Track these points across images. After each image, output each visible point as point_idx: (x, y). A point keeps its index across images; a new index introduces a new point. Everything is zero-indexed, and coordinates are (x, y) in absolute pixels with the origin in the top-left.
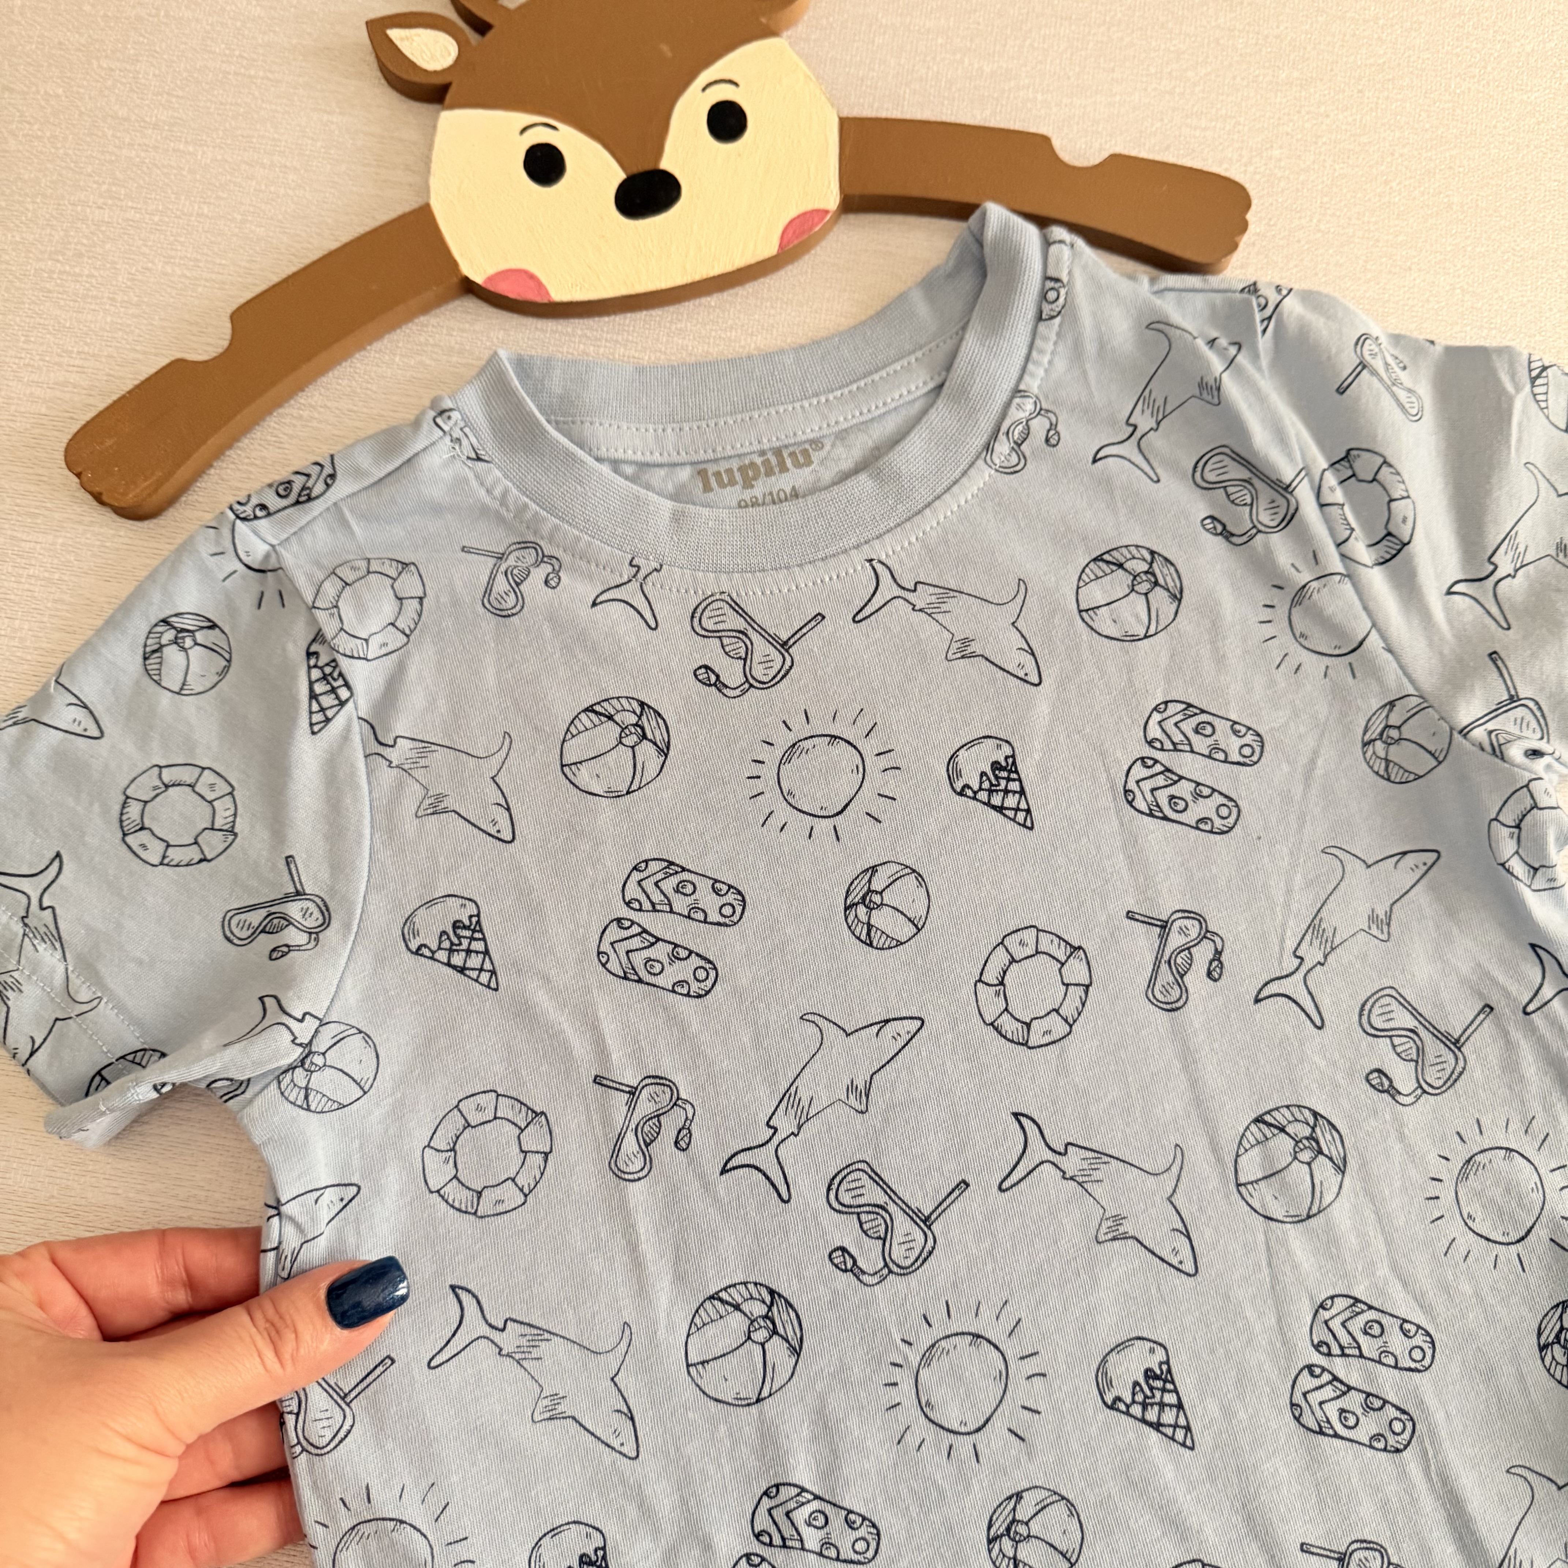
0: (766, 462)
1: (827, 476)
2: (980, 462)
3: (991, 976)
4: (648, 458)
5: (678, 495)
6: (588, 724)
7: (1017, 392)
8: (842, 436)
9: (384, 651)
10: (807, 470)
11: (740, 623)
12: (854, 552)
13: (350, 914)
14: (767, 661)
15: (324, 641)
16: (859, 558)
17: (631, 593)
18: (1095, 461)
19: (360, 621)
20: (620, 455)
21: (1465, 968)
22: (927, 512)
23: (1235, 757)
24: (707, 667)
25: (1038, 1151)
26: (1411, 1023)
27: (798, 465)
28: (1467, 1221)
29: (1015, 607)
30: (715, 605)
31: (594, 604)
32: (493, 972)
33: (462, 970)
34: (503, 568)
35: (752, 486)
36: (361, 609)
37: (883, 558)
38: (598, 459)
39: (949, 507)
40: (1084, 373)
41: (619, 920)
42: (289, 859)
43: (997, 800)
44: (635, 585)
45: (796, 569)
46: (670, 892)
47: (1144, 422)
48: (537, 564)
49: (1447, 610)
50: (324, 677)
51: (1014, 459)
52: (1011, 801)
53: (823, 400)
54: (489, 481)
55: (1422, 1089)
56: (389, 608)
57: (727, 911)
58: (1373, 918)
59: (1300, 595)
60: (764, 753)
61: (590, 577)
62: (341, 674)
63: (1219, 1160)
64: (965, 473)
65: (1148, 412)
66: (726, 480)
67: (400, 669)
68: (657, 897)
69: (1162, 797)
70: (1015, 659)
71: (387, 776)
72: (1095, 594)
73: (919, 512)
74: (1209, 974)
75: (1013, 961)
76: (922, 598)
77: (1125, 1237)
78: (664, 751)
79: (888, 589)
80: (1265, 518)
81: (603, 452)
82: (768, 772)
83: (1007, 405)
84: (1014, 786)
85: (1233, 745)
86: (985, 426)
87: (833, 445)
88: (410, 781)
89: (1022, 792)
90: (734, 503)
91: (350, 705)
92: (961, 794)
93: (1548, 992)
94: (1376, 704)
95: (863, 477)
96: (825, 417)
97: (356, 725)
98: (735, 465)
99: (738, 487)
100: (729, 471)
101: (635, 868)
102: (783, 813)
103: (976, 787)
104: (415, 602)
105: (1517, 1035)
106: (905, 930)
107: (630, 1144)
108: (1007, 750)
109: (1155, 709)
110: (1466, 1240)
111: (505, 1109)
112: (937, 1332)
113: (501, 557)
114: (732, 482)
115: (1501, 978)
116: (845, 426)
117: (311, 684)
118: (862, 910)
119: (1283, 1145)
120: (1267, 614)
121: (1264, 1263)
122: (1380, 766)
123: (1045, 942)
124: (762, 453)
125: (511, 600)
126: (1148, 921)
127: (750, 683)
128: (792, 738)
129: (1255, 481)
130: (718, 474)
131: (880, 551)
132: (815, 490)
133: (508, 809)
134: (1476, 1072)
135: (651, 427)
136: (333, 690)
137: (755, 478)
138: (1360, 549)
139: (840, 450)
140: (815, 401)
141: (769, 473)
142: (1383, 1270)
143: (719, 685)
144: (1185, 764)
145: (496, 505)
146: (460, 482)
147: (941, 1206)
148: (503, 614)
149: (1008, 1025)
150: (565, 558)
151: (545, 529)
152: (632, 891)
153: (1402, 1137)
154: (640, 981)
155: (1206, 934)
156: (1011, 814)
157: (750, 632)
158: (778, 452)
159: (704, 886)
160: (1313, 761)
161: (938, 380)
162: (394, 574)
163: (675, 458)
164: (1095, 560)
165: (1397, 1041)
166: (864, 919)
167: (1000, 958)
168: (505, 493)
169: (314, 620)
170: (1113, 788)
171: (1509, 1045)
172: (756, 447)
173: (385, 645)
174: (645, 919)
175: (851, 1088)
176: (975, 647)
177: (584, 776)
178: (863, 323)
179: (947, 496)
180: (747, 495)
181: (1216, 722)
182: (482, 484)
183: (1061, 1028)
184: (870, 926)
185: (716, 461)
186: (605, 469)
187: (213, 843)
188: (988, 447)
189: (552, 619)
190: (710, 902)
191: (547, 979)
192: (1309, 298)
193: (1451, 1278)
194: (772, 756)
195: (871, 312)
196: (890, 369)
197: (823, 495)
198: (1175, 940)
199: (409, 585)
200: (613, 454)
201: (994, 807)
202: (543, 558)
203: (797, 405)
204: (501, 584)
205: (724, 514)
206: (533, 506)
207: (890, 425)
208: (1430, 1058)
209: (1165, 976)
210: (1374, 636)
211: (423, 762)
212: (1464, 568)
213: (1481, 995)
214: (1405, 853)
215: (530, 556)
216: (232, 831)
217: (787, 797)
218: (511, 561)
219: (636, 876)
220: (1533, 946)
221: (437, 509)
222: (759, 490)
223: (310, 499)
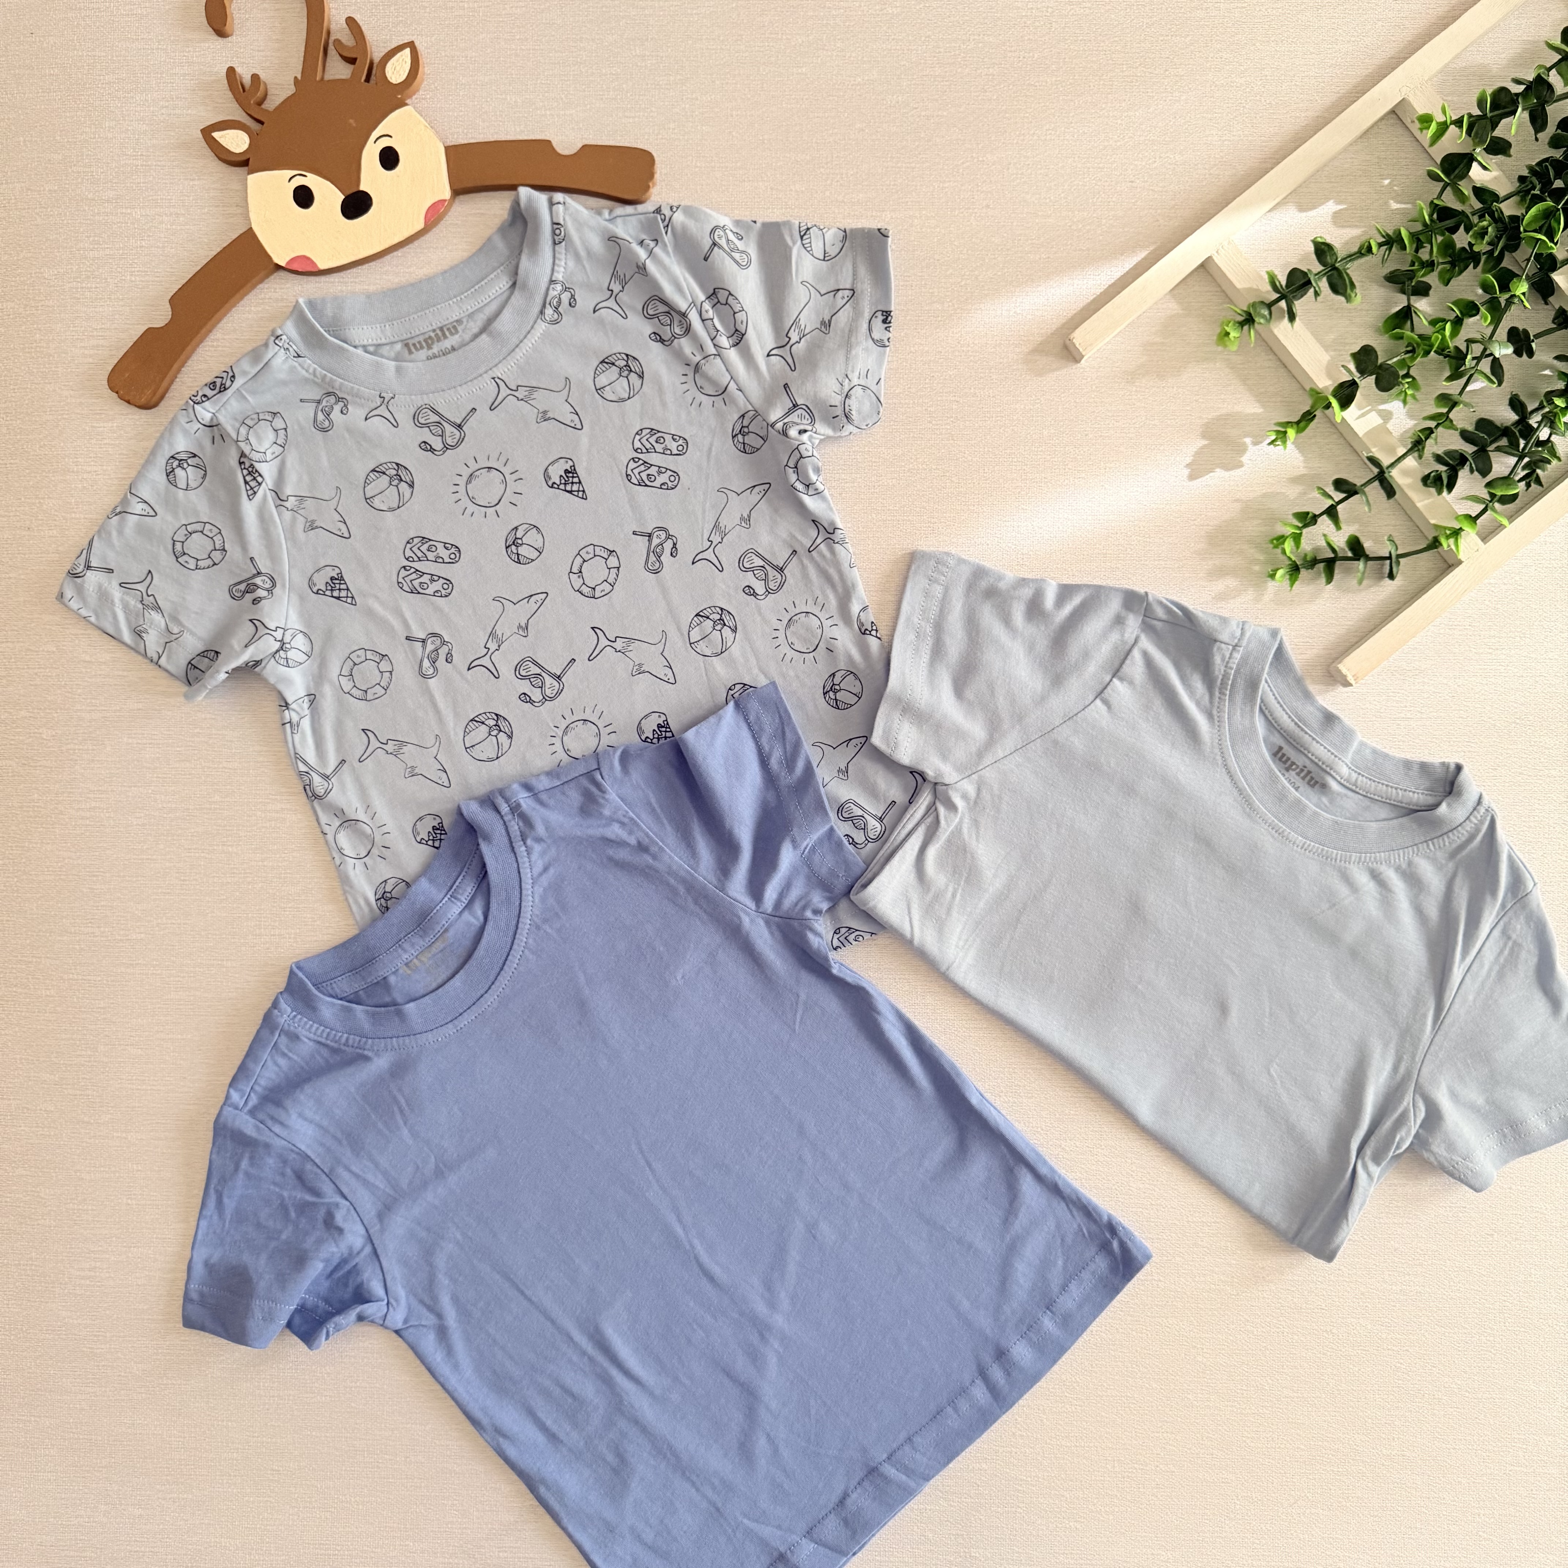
0: (437, 335)
1: (467, 337)
2: (539, 320)
3: (575, 570)
4: (379, 342)
5: (397, 359)
6: (374, 478)
7: (552, 282)
8: (471, 316)
9: (274, 456)
10: (457, 336)
11: (437, 418)
12: (485, 375)
13: (283, 580)
14: (452, 435)
15: (245, 456)
16: (487, 378)
17: (382, 411)
18: (594, 312)
19: (260, 444)
20: (365, 343)
21: (784, 535)
22: (517, 350)
23: (675, 452)
24: (425, 442)
25: (604, 642)
26: (762, 563)
27: (452, 334)
28: (791, 645)
29: (566, 391)
30: (424, 411)
31: (366, 419)
32: (353, 598)
33: (338, 598)
34: (320, 408)
35: (431, 348)
36: (259, 438)
37: (500, 376)
38: (355, 347)
39: (527, 345)
40: (584, 267)
41: (404, 567)
42: (252, 559)
43: (568, 488)
44: (384, 406)
45: (459, 388)
46: (425, 552)
47: (616, 287)
48: (336, 403)
49: (768, 365)
50: (249, 473)
51: (556, 316)
52: (575, 487)
53: (459, 298)
54: (306, 366)
55: (768, 592)
56: (271, 436)
57: (453, 556)
58: (742, 518)
59: (697, 368)
60: (458, 480)
61: (362, 406)
62: (256, 471)
63: (682, 634)
64: (532, 327)
65: (617, 283)
66: (418, 347)
67: (283, 465)
68: (420, 554)
69: (644, 476)
70: (568, 418)
71: (288, 515)
72: (602, 380)
73: (513, 350)
74: (671, 554)
75: (584, 561)
76: (521, 393)
77: (644, 672)
78: (411, 485)
79: (504, 392)
80: (677, 330)
81: (357, 343)
82: (462, 489)
83: (548, 289)
84: (576, 480)
85: (673, 446)
86: (539, 301)
87: (468, 321)
88: (299, 516)
89: (580, 482)
90: (425, 358)
91: (264, 484)
92: (552, 487)
93: (819, 541)
94: (736, 416)
95: (484, 336)
96: (461, 308)
97: (268, 493)
98: (421, 338)
99: (425, 350)
100: (419, 342)
101: (408, 542)
102: (471, 508)
103: (558, 483)
104: (283, 431)
105: (806, 561)
106: (534, 554)
107: (426, 663)
108: (570, 463)
109: (637, 433)
110: (791, 654)
111: (369, 655)
112: (568, 721)
113: (319, 402)
114: (422, 348)
115: (799, 537)
116: (471, 311)
117: (244, 477)
118: (513, 547)
119: (709, 624)
120: (684, 379)
121: (704, 675)
122: (741, 446)
123: (598, 551)
124: (434, 331)
125: (327, 423)
126: (642, 534)
127: (446, 447)
128: (470, 471)
129: (672, 312)
130: (414, 345)
131: (497, 373)
132: (463, 345)
133: (345, 523)
134: (790, 581)
135: (378, 326)
136: (255, 479)
137: (433, 343)
138: (724, 341)
139: (471, 324)
140: (455, 300)
141: (439, 340)
142: (756, 671)
143: (432, 450)
144: (653, 458)
145: (312, 377)
146: (292, 369)
147: (564, 671)
148: (324, 430)
149: (585, 590)
150: (348, 398)
151: (337, 385)
152: (408, 553)
153: (760, 614)
154: (419, 593)
155: (669, 537)
156: (576, 493)
157: (442, 422)
158: (441, 329)
159: (440, 546)
160: (710, 449)
161: (513, 280)
162: (271, 419)
163: (392, 339)
164: (601, 362)
165: (756, 572)
166: (515, 551)
167: (579, 560)
168: (315, 370)
169: (239, 447)
170: (621, 475)
171: (804, 567)
172: (430, 328)
173: (274, 453)
174: (416, 565)
175: (520, 627)
176: (550, 415)
177: (377, 503)
178: (474, 255)
179: (525, 340)
180: (430, 353)
181: (665, 436)
182: (303, 368)
183: (608, 588)
184: (518, 554)
185: (412, 338)
186: (360, 351)
187: (217, 556)
188: (542, 312)
189: (349, 430)
190: (444, 554)
191: (377, 598)
192: (689, 211)
193: (784, 670)
194: (462, 481)
195: (478, 247)
196: (489, 278)
197: (467, 348)
198: (655, 541)
199: (279, 423)
200: (362, 343)
201: (568, 491)
202: (339, 399)
203: (447, 304)
204: (321, 417)
205: (420, 364)
206: (329, 375)
207: (494, 307)
208: (771, 578)
209: (652, 558)
210: (732, 383)
211: (302, 506)
212: (776, 342)
213: (791, 546)
214: (754, 486)
215: (332, 399)
216: (224, 550)
217: (472, 500)
218: (324, 403)
219: (409, 546)
220: (813, 521)
221: (284, 383)
222: (435, 349)
223: (225, 389)
